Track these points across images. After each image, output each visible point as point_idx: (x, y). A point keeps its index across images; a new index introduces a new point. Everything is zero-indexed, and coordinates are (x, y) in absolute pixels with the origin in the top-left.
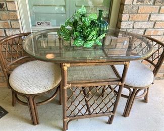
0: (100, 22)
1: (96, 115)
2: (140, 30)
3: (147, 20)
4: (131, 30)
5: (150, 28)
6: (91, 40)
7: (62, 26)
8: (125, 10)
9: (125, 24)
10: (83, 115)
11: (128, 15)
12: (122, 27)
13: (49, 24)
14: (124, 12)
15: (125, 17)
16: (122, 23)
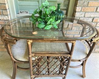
0: (58, 12)
1: (53, 75)
2: (89, 18)
3: (95, 11)
4: (83, 18)
5: (97, 17)
6: (50, 24)
7: (33, 14)
8: (78, 4)
9: (78, 14)
10: (44, 75)
11: (81, 8)
12: (76, 16)
13: (27, 12)
14: (77, 6)
15: (78, 9)
16: (76, 13)
